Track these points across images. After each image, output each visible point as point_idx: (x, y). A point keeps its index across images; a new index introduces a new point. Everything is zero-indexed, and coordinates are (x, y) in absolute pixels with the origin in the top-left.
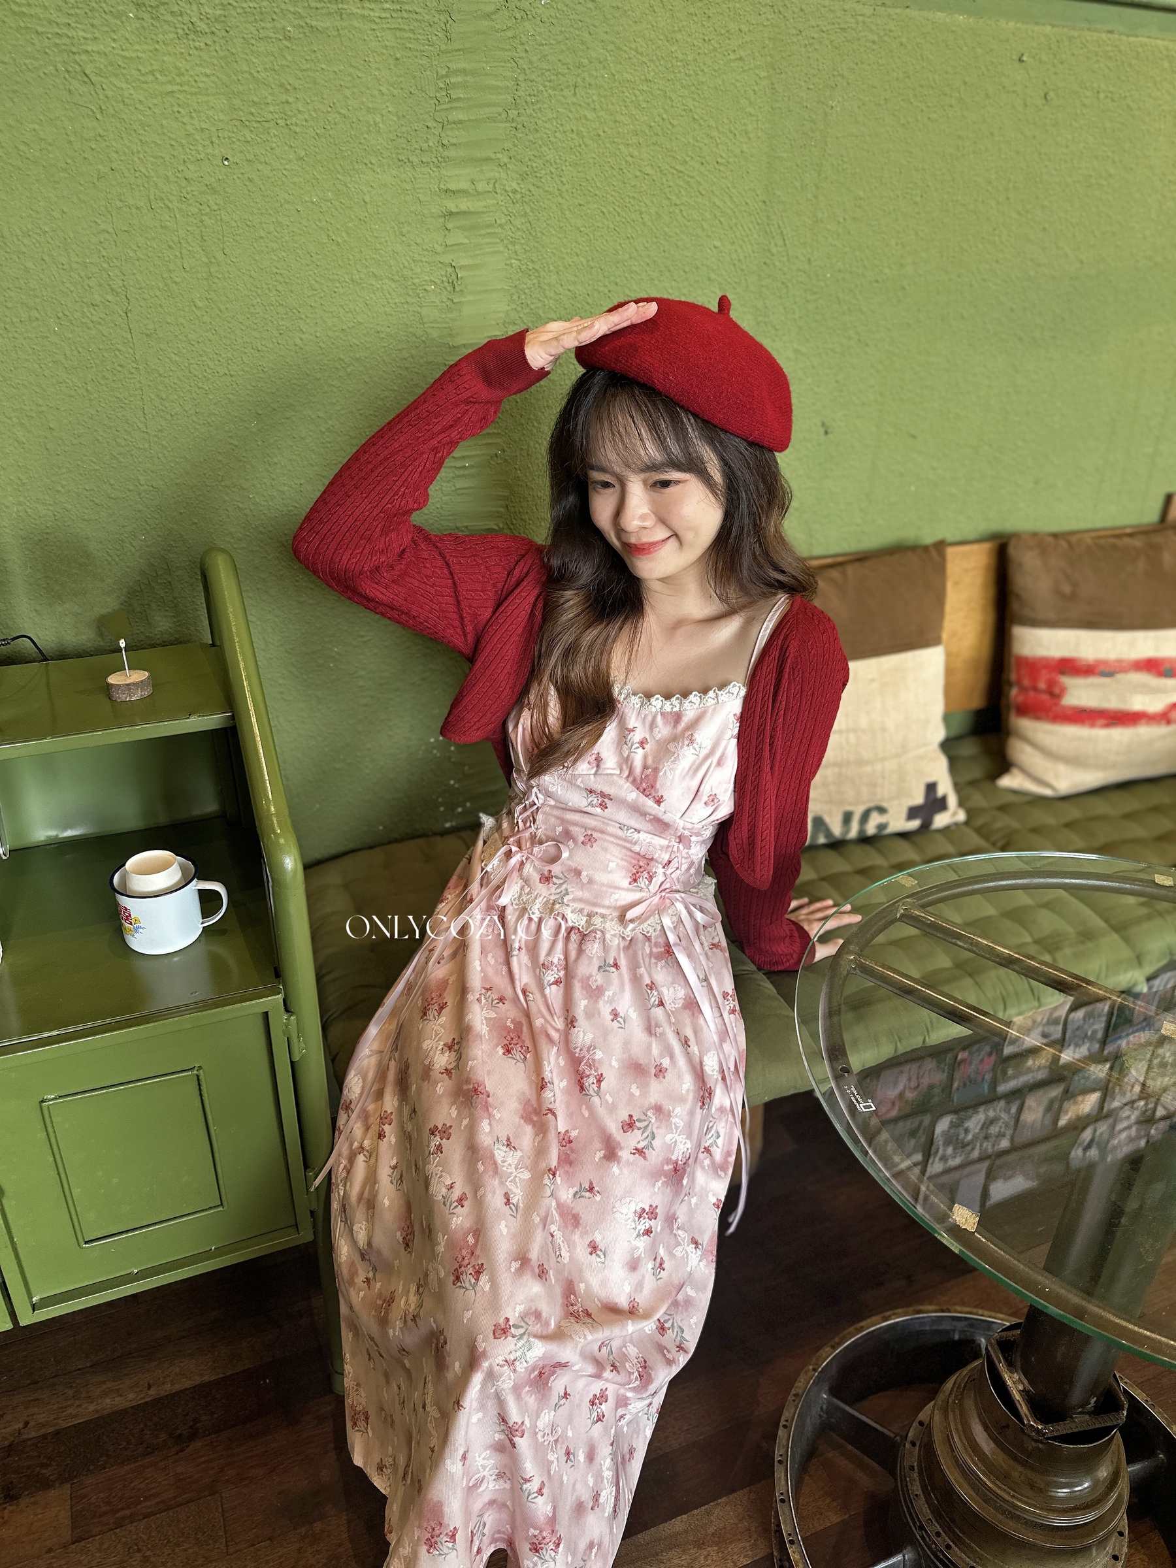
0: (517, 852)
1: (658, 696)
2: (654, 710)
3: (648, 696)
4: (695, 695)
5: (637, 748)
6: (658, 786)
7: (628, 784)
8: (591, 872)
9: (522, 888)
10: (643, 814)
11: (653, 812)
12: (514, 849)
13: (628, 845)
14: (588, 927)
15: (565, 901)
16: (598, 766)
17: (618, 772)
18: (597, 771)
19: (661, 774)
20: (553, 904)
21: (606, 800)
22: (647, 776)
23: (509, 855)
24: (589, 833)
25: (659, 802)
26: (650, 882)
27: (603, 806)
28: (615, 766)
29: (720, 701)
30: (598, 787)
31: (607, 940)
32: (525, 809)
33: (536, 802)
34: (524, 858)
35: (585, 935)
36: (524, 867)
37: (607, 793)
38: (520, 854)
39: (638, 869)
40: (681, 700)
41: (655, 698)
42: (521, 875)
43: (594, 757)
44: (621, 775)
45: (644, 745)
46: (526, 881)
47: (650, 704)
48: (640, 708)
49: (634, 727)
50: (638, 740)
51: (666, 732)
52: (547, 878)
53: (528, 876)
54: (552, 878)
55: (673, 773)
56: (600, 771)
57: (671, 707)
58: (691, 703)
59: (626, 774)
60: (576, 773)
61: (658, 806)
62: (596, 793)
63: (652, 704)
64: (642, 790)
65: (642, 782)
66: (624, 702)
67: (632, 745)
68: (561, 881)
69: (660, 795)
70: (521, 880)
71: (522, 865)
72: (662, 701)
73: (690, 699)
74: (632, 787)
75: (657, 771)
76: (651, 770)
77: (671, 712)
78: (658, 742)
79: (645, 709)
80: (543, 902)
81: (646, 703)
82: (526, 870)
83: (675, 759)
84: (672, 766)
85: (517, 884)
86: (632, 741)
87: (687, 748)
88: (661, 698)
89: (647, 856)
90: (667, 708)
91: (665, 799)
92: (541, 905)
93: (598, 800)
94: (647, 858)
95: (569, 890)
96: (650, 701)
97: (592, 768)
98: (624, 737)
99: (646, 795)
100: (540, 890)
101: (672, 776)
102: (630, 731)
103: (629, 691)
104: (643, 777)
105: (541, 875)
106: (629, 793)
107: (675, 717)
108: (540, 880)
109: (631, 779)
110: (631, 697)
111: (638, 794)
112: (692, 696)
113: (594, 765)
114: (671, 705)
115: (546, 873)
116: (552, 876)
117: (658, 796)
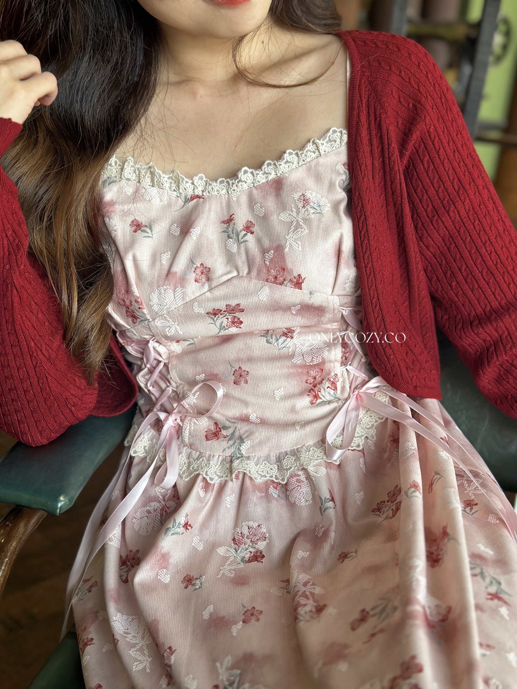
0: (167, 418)
1: (246, 168)
2: (245, 186)
3: (233, 175)
4: (290, 154)
5: (245, 235)
6: (290, 265)
7: (254, 281)
9: (189, 456)
10: (287, 309)
11: (298, 301)
12: (162, 416)
14: (283, 475)
15: (243, 452)
16: (208, 279)
17: (235, 274)
18: (210, 286)
19: (287, 250)
20: (231, 462)
21: (237, 314)
22: (271, 260)
23: (158, 425)
25: (298, 283)
27: (236, 322)
29: (322, 152)
30: (221, 305)
31: (312, 473)
32: (151, 372)
33: (161, 359)
34: (178, 421)
35: (286, 484)
36: (183, 430)
37: (234, 305)
38: (171, 419)
39: (313, 382)
40: (275, 164)
41: (242, 173)
42: (183, 441)
43: (199, 271)
44: (241, 275)
45: (251, 229)
46: (191, 446)
47: (238, 182)
48: (228, 192)
49: (231, 216)
50: (242, 228)
51: (269, 204)
52: (214, 433)
53: (191, 440)
54: (221, 431)
55: (300, 243)
56: (215, 284)
57: (265, 175)
58: (288, 164)
59: (246, 271)
60: (188, 299)
61: (300, 290)
62: (222, 312)
63: (240, 181)
64: (273, 280)
65: (269, 271)
66: (204, 194)
67: (238, 236)
68: (231, 431)
69: (296, 275)
70: (186, 448)
71: (179, 430)
72: (252, 173)
73: (285, 160)
74: (260, 283)
75: (279, 249)
76: (272, 252)
77: (267, 182)
78: (265, 218)
79: (234, 190)
80: (219, 463)
81: (233, 184)
82: (186, 434)
83: (296, 228)
84: (295, 237)
85: (181, 455)
86: (235, 231)
87: (303, 210)
88: (250, 170)
89: (315, 363)
90: (261, 178)
91: (304, 278)
92: (217, 467)
93: (227, 319)
94: (317, 365)
95: (244, 436)
96: (238, 178)
97: (203, 285)
98: (224, 232)
99: (280, 284)
100: (210, 450)
101: (300, 247)
102: (228, 222)
103: (205, 179)
104: (268, 263)
105: (206, 432)
106: (259, 293)
107: (275, 185)
108: (206, 437)
109: (254, 273)
110: (210, 185)
111: (270, 287)
112: (286, 156)
113: (204, 280)
114: (265, 173)
115: (213, 428)
116: (220, 428)
117: (295, 277)
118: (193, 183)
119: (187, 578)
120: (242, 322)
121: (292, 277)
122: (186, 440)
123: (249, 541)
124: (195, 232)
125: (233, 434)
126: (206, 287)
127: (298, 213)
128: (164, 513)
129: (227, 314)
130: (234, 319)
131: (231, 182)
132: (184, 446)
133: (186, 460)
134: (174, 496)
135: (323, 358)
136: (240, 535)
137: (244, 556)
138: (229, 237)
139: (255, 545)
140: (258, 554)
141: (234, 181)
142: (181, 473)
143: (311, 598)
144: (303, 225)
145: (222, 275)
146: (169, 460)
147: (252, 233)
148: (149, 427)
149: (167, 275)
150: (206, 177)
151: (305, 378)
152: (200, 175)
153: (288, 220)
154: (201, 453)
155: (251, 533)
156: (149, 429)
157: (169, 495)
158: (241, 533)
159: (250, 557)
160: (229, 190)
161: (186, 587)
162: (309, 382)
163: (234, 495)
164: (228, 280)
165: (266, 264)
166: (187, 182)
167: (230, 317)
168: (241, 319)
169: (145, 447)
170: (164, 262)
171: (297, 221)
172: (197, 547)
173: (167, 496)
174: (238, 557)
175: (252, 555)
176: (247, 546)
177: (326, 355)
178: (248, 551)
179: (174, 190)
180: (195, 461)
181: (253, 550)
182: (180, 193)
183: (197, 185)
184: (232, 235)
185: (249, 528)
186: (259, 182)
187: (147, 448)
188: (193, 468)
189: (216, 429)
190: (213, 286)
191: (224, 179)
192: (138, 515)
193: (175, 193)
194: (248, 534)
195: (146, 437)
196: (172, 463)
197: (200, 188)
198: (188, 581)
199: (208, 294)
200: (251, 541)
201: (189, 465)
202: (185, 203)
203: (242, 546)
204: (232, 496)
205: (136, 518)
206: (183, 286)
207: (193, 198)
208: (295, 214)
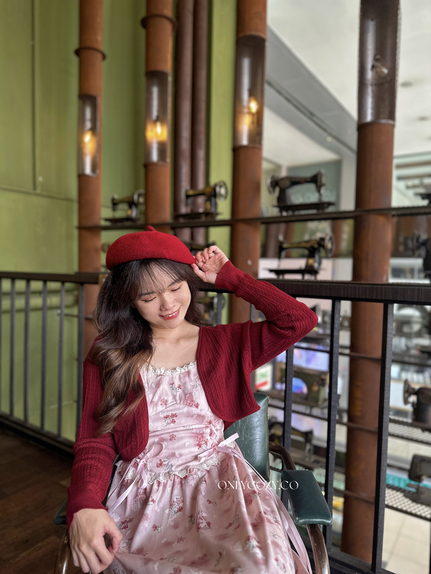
0: (140, 462)
2: (178, 373)
5: (179, 389)
6: (194, 399)
7: (182, 405)
8: (179, 451)
9: (151, 475)
10: (192, 416)
11: (197, 413)
12: (138, 461)
13: (190, 431)
15: (173, 470)
16: (166, 404)
17: (175, 402)
18: (166, 407)
19: (193, 394)
21: (174, 418)
22: (188, 398)
23: (136, 465)
24: (171, 434)
25: (197, 406)
26: (207, 445)
28: (173, 400)
30: (169, 414)
36: (147, 465)
37: (174, 414)
38: (142, 461)
39: (199, 441)
40: (187, 366)
41: (177, 368)
42: (147, 469)
43: (162, 401)
44: (177, 403)
45: (180, 387)
46: (151, 471)
47: (176, 371)
48: (172, 375)
49: (173, 382)
50: (177, 387)
51: (186, 379)
52: (160, 464)
53: (151, 468)
54: (163, 463)
55: (198, 392)
56: (168, 406)
57: (184, 370)
58: (191, 366)
59: (179, 401)
60: (157, 412)
61: (197, 409)
62: (169, 417)
63: (177, 371)
64: (188, 405)
65: (187, 401)
66: (164, 374)
67: (176, 389)
68: (167, 462)
69: (196, 403)
70: (149, 472)
71: (145, 465)
72: (180, 369)
73: (190, 365)
74: (184, 406)
75: (191, 394)
76: (188, 394)
77: (185, 372)
78: (185, 383)
79: (174, 374)
80: (163, 475)
81: (174, 372)
82: (148, 466)
83: (196, 387)
84: (196, 390)
85: (147, 475)
86: (175, 388)
87: (198, 381)
88: (179, 368)
89: (200, 433)
90: (183, 371)
91: (199, 404)
92: (163, 476)
93: (170, 420)
94: (201, 434)
95: (173, 464)
96: (176, 370)
97: (163, 406)
98: (171, 388)
99: (191, 406)
100: (159, 471)
101: (198, 393)
102: (172, 384)
103: (164, 369)
104: (187, 398)
105: (157, 464)
106: (184, 409)
107: (188, 373)
108: (157, 466)
109: (182, 402)
110: (166, 371)
111: (188, 408)
112: (191, 364)
113: (164, 405)
114: (184, 369)
115: (159, 462)
116: (162, 462)
117: (196, 404)
118: (160, 371)
119: (154, 526)
120: (175, 422)
121: (195, 404)
122: (149, 469)
123: (176, 503)
124: (161, 387)
125: (168, 463)
126: (165, 407)
127: (196, 382)
128: (141, 500)
129: (171, 418)
130: (173, 420)
131: (173, 371)
132: (148, 471)
133: (149, 477)
134: (144, 493)
135: (203, 432)
136: (173, 502)
137: (174, 510)
138: (173, 389)
139: (179, 505)
140: (181, 508)
141: (174, 371)
142: (148, 481)
143: (203, 519)
144: (198, 386)
145: (170, 403)
146: (143, 477)
147: (181, 389)
148: (131, 467)
149: (151, 402)
150: (165, 369)
151: (197, 439)
152: (163, 368)
153: (193, 384)
154: (155, 473)
155: (177, 500)
156: (132, 468)
157: (142, 492)
158: (173, 501)
159: (177, 510)
160: (172, 374)
161: (154, 530)
162: (198, 440)
163: (171, 487)
164: (173, 405)
165: (186, 399)
166: (158, 370)
167: (171, 419)
168: (175, 421)
169: (131, 475)
170: (150, 397)
171: (196, 385)
172: (157, 511)
173: (141, 493)
174: (173, 511)
175: (178, 509)
176: (175, 506)
177: (204, 430)
178: (176, 507)
179: (153, 373)
180: (154, 476)
181: (178, 507)
182: (155, 374)
183: (162, 371)
184: (174, 389)
185: (177, 499)
186: (182, 372)
187: (132, 475)
188: (153, 479)
189: (161, 462)
190: (167, 407)
191: (170, 370)
192: (132, 503)
193: (154, 374)
194: (176, 501)
195: (131, 471)
196: (144, 478)
197: (163, 372)
198: (155, 528)
199: (165, 410)
200: (178, 503)
201: (151, 478)
202: (157, 377)
203: (174, 506)
204: (170, 488)
205: (132, 505)
206: (156, 407)
207: (160, 375)
208: (195, 383)
